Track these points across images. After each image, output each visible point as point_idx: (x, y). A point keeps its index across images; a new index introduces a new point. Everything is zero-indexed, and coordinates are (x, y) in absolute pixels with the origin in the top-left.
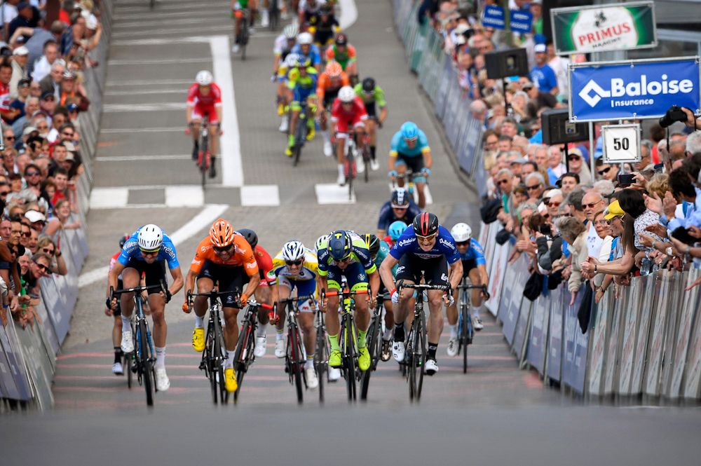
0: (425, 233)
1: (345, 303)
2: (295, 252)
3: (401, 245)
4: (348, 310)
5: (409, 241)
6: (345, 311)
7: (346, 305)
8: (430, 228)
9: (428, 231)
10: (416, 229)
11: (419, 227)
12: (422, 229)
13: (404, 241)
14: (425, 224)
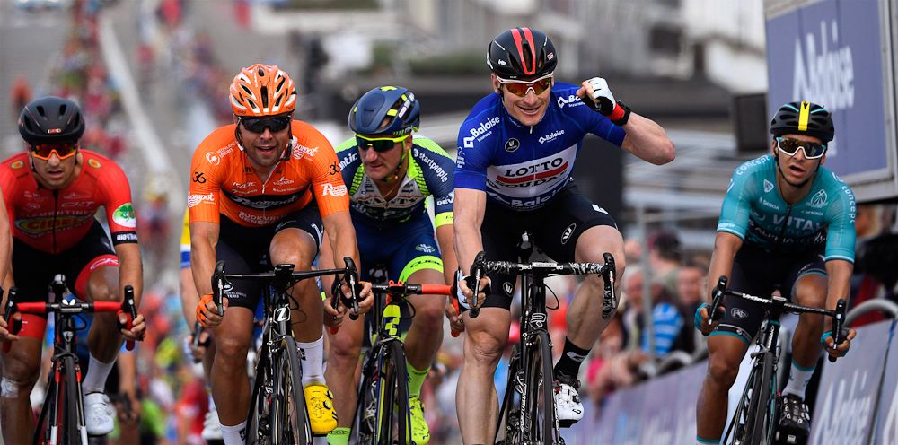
0: (530, 69)
1: (386, 315)
3: (471, 145)
4: (393, 332)
5: (486, 127)
6: (385, 334)
7: (389, 319)
8: (542, 56)
9: (537, 64)
10: (503, 63)
11: (511, 56)
12: (523, 60)
13: (473, 131)
14: (526, 47)
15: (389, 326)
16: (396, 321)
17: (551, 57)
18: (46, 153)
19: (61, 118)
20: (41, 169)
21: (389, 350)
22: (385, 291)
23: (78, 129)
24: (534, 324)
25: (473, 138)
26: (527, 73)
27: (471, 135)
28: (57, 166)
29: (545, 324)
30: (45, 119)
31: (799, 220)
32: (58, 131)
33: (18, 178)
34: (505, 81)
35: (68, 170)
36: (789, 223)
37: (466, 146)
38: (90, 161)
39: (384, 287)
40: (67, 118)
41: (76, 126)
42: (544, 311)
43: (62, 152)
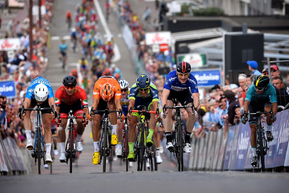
0: (184, 71)
1: (142, 117)
2: (123, 85)
3: (171, 81)
4: (143, 121)
5: (174, 78)
6: (141, 122)
7: (142, 118)
8: (187, 69)
9: (186, 70)
10: (179, 69)
11: (181, 68)
12: (183, 69)
13: (171, 78)
14: (184, 66)
15: (142, 120)
16: (144, 119)
17: (189, 69)
18: (68, 88)
19: (72, 81)
20: (67, 91)
21: (142, 125)
22: (141, 112)
23: (75, 83)
24: (178, 119)
25: (171, 80)
26: (183, 72)
27: (171, 79)
28: (71, 91)
29: (180, 119)
30: (68, 81)
31: (264, 96)
32: (71, 84)
33: (62, 92)
34: (179, 73)
35: (73, 91)
36: (262, 96)
37: (169, 80)
38: (78, 90)
39: (141, 111)
40: (73, 81)
41: (75, 82)
42: (180, 116)
43: (72, 88)
